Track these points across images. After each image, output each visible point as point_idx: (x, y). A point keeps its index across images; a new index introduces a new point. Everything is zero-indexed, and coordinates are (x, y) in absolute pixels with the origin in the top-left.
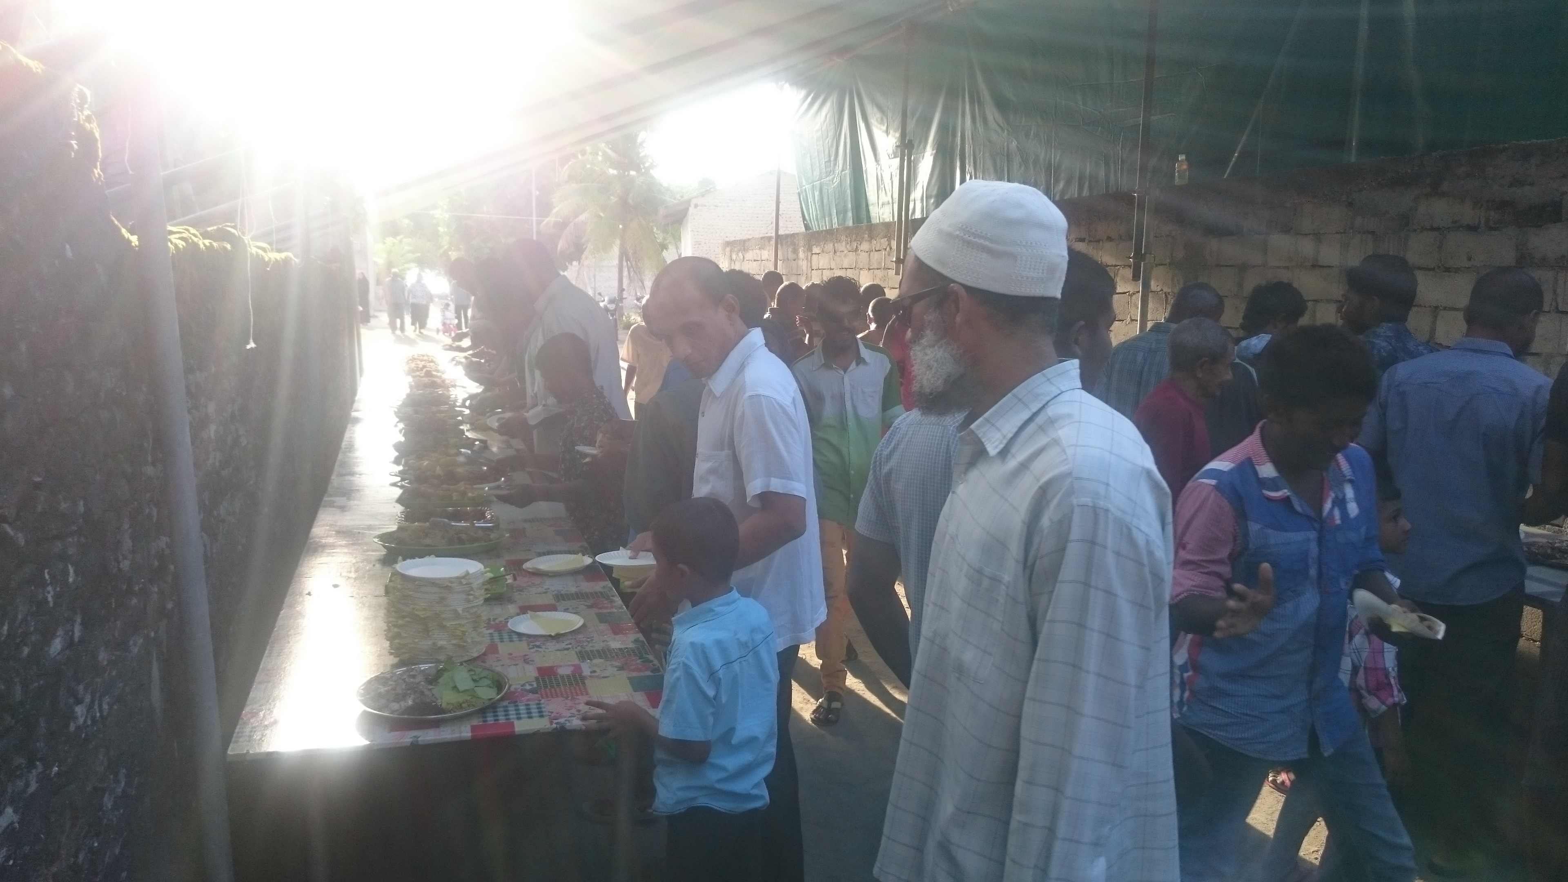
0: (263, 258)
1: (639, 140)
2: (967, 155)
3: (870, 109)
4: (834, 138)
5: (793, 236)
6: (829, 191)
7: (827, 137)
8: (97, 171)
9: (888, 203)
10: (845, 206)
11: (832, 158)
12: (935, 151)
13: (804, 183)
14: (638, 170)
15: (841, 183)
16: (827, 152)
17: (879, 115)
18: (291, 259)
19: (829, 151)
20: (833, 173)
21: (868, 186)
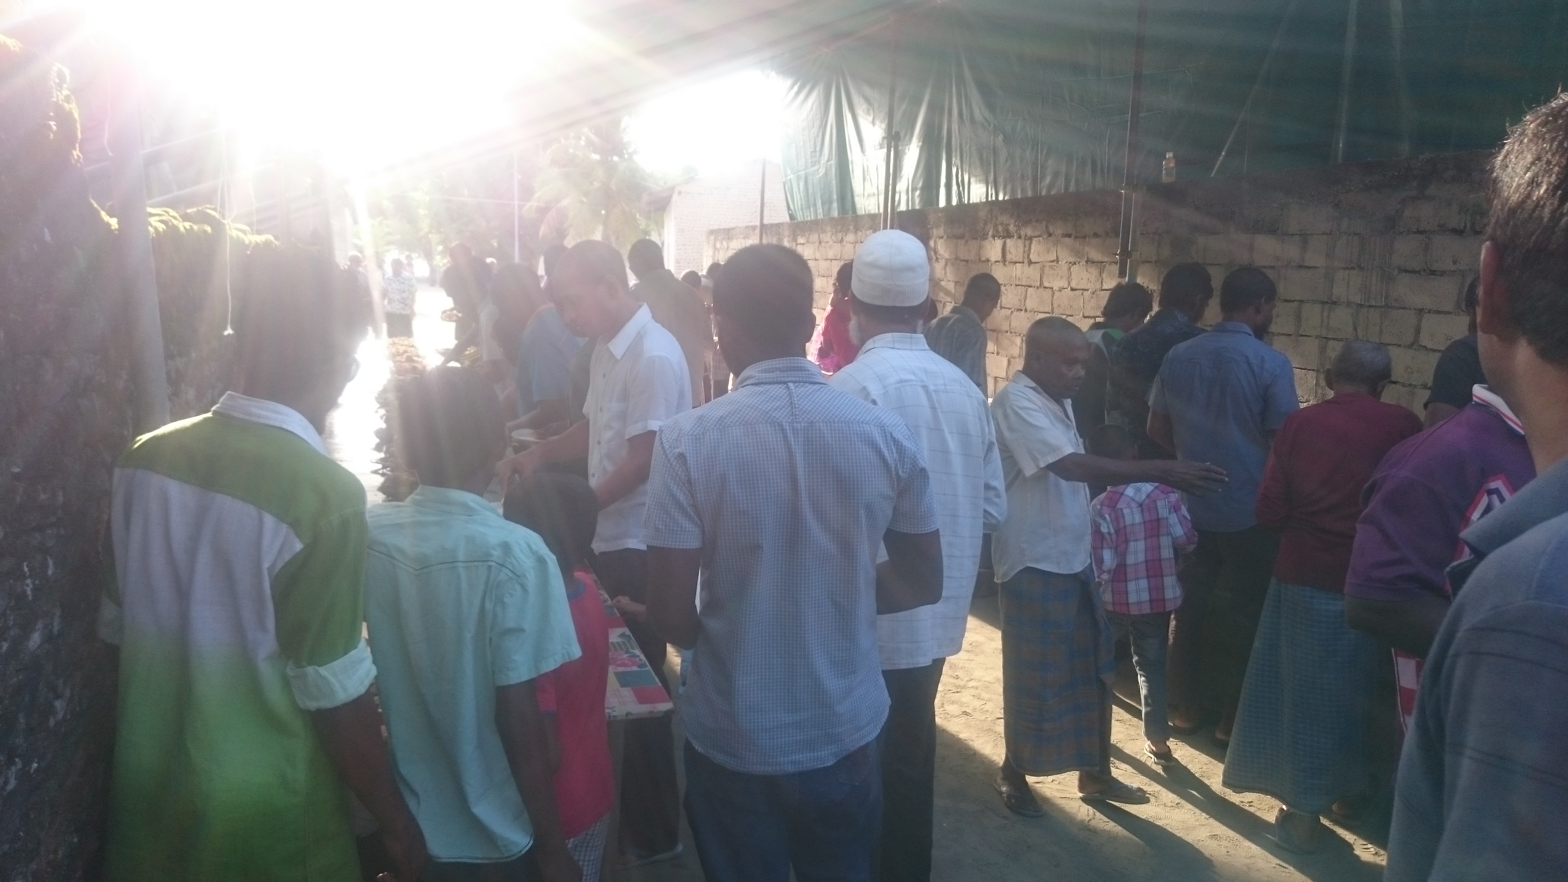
0: (243, 242)
1: (623, 125)
2: (953, 149)
3: (857, 100)
4: (820, 128)
5: (778, 225)
6: (815, 181)
7: (813, 127)
8: (76, 153)
9: (874, 195)
10: (830, 196)
11: (818, 148)
12: (920, 144)
13: (789, 172)
14: (621, 156)
15: (826, 174)
16: (812, 142)
17: (865, 106)
18: (272, 242)
19: (815, 141)
20: (819, 163)
21: (853, 177)
